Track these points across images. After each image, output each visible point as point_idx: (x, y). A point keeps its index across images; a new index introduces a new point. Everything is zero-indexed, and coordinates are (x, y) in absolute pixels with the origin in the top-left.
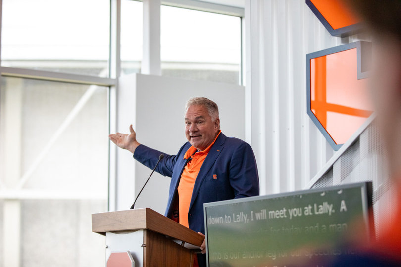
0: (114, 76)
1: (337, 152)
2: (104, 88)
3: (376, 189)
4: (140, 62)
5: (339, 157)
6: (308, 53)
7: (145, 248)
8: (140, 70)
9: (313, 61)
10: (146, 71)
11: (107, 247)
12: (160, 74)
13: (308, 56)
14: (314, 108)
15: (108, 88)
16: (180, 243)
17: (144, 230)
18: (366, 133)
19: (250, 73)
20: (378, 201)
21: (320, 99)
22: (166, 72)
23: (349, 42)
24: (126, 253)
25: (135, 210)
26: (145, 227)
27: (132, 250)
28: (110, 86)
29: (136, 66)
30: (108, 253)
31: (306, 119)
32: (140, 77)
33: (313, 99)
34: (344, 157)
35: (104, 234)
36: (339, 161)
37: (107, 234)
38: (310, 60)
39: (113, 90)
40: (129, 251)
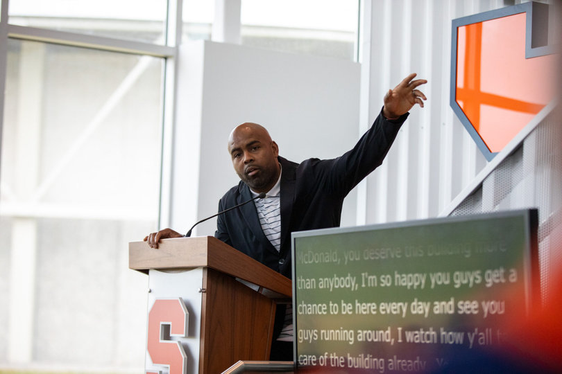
0: (172, 43)
1: (490, 163)
2: (157, 60)
3: (545, 220)
4: (211, 25)
5: (493, 171)
6: (454, 18)
7: (205, 295)
8: (210, 36)
9: (462, 30)
10: (218, 37)
11: (150, 292)
12: (240, 42)
13: (454, 21)
14: (460, 99)
15: (163, 61)
16: (256, 288)
17: (204, 268)
18: (533, 136)
19: (369, 44)
20: (547, 238)
21: (472, 86)
22: (247, 40)
23: (516, 4)
24: (178, 301)
25: (192, 239)
26: (205, 263)
27: (185, 297)
28: (166, 58)
29: (205, 30)
30: (152, 299)
31: (448, 114)
32: (209, 46)
33: (460, 84)
34: (500, 172)
35: (146, 271)
36: (492, 177)
37: (150, 272)
38: (458, 28)
39: (171, 64)
40: (181, 299)
